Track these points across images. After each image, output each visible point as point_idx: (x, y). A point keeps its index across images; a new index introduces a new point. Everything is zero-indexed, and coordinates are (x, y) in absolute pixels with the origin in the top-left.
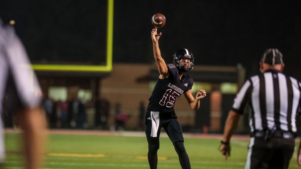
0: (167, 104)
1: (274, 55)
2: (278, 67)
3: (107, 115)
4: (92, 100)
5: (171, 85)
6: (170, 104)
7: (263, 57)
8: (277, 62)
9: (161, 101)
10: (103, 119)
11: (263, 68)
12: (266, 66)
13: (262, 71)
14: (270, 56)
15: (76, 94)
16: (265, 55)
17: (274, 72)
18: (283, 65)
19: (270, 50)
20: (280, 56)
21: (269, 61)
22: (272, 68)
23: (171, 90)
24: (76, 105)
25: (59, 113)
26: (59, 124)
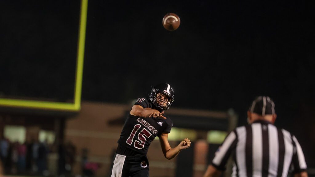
0: (135, 143)
1: (265, 103)
2: (269, 118)
3: (72, 161)
4: (55, 143)
5: (140, 120)
6: (139, 144)
7: (252, 106)
8: (268, 112)
9: (129, 138)
10: (68, 167)
11: (251, 118)
12: (254, 116)
13: (249, 121)
14: (260, 104)
15: (38, 135)
16: (254, 103)
17: (264, 123)
18: (275, 116)
19: (260, 98)
20: (272, 105)
21: (258, 111)
22: (261, 118)
23: (141, 126)
24: (36, 148)
25: (15, 157)
26: (14, 170)
